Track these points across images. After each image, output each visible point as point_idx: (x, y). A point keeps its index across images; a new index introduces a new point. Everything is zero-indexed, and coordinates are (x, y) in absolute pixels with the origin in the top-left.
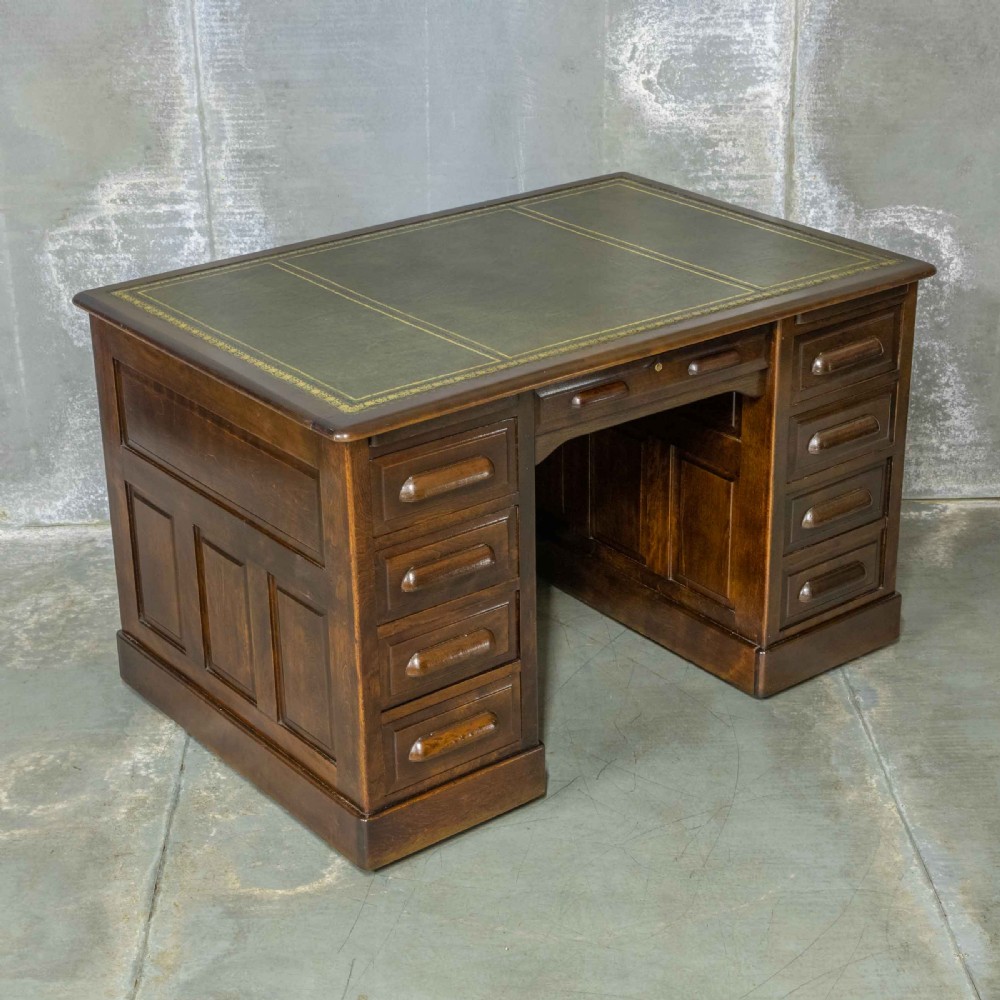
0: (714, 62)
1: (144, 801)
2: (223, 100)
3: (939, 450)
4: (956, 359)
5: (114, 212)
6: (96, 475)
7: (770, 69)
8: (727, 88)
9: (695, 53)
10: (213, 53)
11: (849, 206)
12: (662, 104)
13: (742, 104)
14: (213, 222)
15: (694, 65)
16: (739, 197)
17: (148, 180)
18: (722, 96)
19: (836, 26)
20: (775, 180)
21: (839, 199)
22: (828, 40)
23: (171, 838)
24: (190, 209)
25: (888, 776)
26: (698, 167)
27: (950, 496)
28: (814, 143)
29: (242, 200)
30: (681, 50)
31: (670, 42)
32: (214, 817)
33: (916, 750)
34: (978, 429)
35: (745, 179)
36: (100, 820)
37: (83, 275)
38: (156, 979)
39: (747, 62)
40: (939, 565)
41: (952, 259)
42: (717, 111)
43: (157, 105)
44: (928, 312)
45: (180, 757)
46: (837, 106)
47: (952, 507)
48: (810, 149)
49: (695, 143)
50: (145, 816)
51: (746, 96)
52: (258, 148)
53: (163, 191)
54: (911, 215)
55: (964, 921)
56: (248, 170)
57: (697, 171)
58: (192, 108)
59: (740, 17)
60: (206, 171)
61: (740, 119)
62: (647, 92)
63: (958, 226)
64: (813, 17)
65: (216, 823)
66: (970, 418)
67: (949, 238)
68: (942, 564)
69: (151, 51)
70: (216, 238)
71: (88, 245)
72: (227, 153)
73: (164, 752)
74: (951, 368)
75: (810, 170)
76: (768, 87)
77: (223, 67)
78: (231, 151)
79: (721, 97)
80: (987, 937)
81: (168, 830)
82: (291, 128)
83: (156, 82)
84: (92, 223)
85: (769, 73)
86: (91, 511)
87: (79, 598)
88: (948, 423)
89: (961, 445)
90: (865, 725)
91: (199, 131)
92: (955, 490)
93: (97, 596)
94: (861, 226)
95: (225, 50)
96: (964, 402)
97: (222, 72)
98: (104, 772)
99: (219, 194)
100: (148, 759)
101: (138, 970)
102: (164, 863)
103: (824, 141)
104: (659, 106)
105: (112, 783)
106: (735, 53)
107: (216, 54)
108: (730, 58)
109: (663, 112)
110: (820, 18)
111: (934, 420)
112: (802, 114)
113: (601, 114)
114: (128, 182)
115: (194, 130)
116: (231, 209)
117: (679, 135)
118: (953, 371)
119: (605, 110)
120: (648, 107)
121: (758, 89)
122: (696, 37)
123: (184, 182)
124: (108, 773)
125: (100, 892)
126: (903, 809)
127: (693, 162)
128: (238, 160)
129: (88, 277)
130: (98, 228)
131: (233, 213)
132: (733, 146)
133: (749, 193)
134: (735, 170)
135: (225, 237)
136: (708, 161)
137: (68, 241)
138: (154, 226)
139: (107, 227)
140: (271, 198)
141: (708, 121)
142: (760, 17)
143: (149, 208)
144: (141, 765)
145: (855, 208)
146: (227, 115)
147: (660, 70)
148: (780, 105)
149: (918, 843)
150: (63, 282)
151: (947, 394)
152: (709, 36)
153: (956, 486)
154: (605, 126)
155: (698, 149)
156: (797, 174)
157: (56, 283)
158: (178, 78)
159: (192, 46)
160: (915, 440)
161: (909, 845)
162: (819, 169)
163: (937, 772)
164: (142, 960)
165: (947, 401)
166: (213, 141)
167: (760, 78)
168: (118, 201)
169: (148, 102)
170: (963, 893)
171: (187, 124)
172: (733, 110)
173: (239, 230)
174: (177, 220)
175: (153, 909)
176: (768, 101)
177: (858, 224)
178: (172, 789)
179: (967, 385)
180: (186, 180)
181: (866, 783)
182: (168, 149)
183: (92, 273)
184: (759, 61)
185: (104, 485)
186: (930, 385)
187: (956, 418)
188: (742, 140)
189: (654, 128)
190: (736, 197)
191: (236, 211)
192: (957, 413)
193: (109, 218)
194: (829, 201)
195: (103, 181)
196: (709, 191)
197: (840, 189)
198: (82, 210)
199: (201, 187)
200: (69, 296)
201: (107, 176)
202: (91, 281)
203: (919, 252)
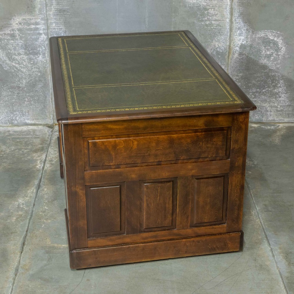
1: (21, 215)
3: (277, 107)
4: (283, 79)
5: (17, 27)
6: (11, 111)
11: (250, 30)
14: (49, 31)
16: (215, 26)
17: (28, 17)
20: (227, 21)
21: (247, 28)
23: (29, 227)
24: (42, 27)
25: (258, 211)
26: (203, 17)
27: (281, 122)
28: (239, 10)
29: (58, 24)
32: (43, 221)
33: (267, 203)
34: (289, 101)
35: (217, 21)
36: (7, 221)
37: (7, 47)
38: (22, 273)
40: (276, 144)
41: (282, 47)
44: (274, 64)
45: (34, 202)
47: (281, 125)
48: (238, 12)
49: (202, 9)
50: (21, 220)
52: (64, 8)
53: (33, 21)
54: (269, 33)
55: (280, 258)
56: (60, 15)
57: (202, 18)
60: (47, 15)
63: (284, 37)
65: (44, 223)
66: (287, 97)
67: (281, 41)
68: (277, 143)
71: (9, 38)
73: (28, 200)
74: (281, 81)
75: (238, 18)
78: (54, 9)
80: (287, 263)
81: (29, 225)
82: (74, 2)
84: (10, 30)
86: (9, 122)
87: (4, 150)
88: (280, 99)
89: (284, 106)
90: (251, 195)
91: (45, 2)
92: (282, 120)
93: (10, 149)
94: (254, 36)
98: (9, 206)
99: (50, 22)
100: (23, 202)
101: (17, 270)
102: (27, 236)
103: (242, 9)
105: (12, 209)
111: (276, 98)
112: (235, 1)
114: (22, 18)
115: (43, 2)
116: (54, 27)
117: (197, 6)
118: (282, 83)
123: (39, 18)
124: (10, 206)
125: (6, 244)
126: (262, 222)
127: (201, 15)
128: (57, 12)
129: (9, 48)
130: (12, 32)
131: (55, 28)
132: (214, 10)
133: (218, 25)
134: (214, 18)
136: (206, 15)
137: (2, 36)
138: (30, 32)
139: (15, 32)
140: (66, 23)
143: (29, 26)
144: (21, 204)
145: (252, 31)
149: (266, 233)
150: (1, 49)
151: (280, 90)
153: (282, 119)
154: (173, 3)
155: (203, 11)
156: (234, 19)
160: (270, 104)
161: (263, 233)
162: (240, 18)
163: (273, 210)
164: (18, 267)
165: (280, 92)
166: (49, 5)
168: (19, 24)
170: (280, 249)
173: (57, 34)
174: (37, 30)
175: (23, 250)
177: (253, 36)
178: (30, 212)
179: (287, 87)
180: (40, 18)
181: (251, 213)
182: (34, 8)
183: (10, 46)
185: (13, 114)
186: (275, 87)
187: (283, 97)
188: (216, 8)
189: (189, 4)
190: (214, 26)
191: (56, 28)
192: (283, 96)
193: (16, 29)
194: (244, 28)
195: (14, 17)
196: (206, 24)
197: (247, 24)
198: (7, 27)
199: (45, 20)
200: (3, 54)
201: (15, 16)
202: (10, 49)
203: (272, 45)
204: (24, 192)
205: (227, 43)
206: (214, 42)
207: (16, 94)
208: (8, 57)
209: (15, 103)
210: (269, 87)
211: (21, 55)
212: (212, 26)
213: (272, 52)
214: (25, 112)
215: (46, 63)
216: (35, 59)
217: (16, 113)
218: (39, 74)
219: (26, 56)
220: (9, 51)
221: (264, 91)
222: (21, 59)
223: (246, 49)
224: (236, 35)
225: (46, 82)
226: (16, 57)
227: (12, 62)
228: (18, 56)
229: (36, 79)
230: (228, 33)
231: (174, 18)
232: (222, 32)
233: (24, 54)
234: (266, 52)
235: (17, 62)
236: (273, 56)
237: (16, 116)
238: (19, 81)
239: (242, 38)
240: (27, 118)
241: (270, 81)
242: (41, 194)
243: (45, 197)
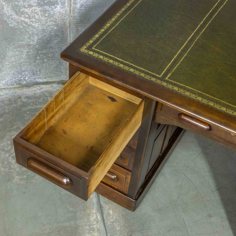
6: (18, 71)
86: (16, 83)
185: (21, 74)
200: (8, 7)
204: (85, 220)
207: (25, 53)
208: (15, 11)
209: (24, 62)
211: (32, 6)
214: (36, 71)
215: (65, 14)
216: (52, 10)
217: (25, 73)
218: (56, 28)
219: (39, 8)
222: (32, 11)
225: (64, 36)
226: (26, 10)
227: (21, 16)
228: (29, 8)
229: (51, 34)
233: (37, 6)
235: (27, 16)
237: (24, 76)
238: (29, 38)
240: (39, 77)
242: (109, 223)
243: (117, 228)
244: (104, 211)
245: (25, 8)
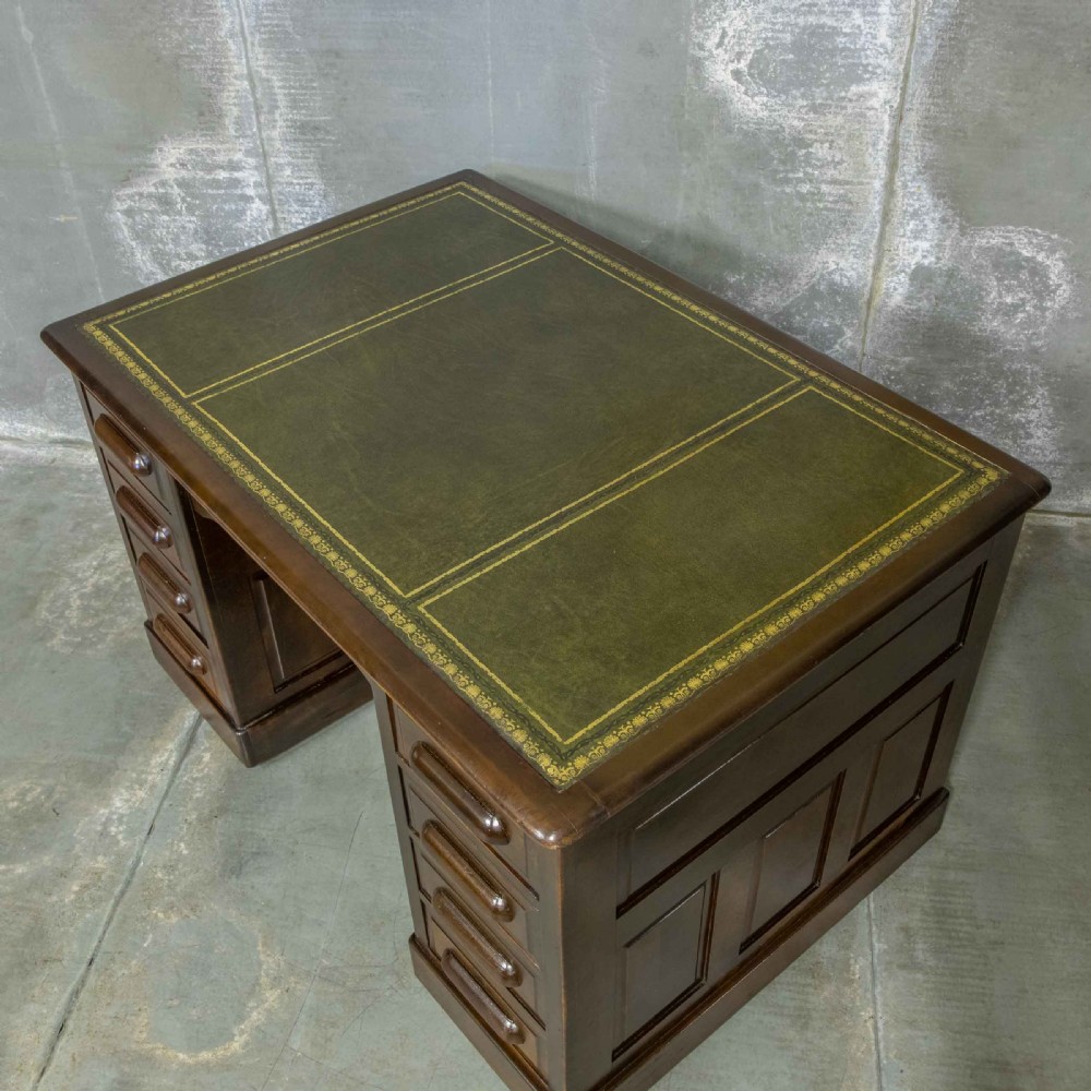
0: (816, 54)
2: (272, 67)
4: (1048, 383)
5: (175, 176)
7: (880, 66)
8: (828, 85)
9: (794, 43)
10: (259, 18)
11: (954, 222)
12: (752, 97)
13: (844, 104)
14: (273, 191)
15: (791, 56)
16: (831, 202)
17: (205, 146)
18: (821, 92)
19: (962, 23)
20: (873, 188)
21: (943, 214)
22: (950, 39)
24: (250, 176)
25: (875, 960)
26: (789, 168)
28: (922, 151)
29: (300, 170)
30: (777, 38)
31: (765, 29)
33: (915, 918)
34: (1059, 449)
35: (840, 184)
36: (49, 900)
37: (152, 235)
39: (853, 57)
41: (1060, 285)
42: (814, 109)
43: (205, 70)
44: (1025, 335)
45: (154, 813)
46: (953, 113)
48: (917, 158)
49: (787, 142)
50: (93, 900)
51: (849, 95)
52: (313, 119)
53: (221, 158)
54: (1021, 236)
56: (304, 141)
57: (787, 172)
58: (242, 75)
59: (849, 6)
60: (262, 140)
61: (840, 120)
62: (735, 83)
63: (1072, 253)
64: (936, 11)
65: (155, 926)
66: (1054, 439)
67: (1061, 265)
69: (194, 14)
70: (277, 207)
71: (153, 206)
72: (280, 123)
73: (142, 801)
74: (1041, 391)
75: (914, 179)
76: (874, 86)
77: (270, 32)
78: (285, 121)
79: (820, 95)
82: (345, 100)
83: (202, 46)
84: (154, 185)
85: (879, 71)
88: (1028, 442)
89: (1040, 461)
91: (251, 99)
94: (964, 243)
95: (270, 15)
96: (1050, 424)
97: (270, 39)
99: (276, 163)
100: (125, 809)
103: (934, 150)
104: (749, 99)
105: (79, 842)
106: (840, 46)
107: (261, 19)
108: (833, 52)
109: (753, 106)
110: (945, 12)
111: (1015, 437)
112: (912, 119)
113: (683, 105)
114: (184, 148)
115: (246, 97)
116: (290, 179)
117: (769, 131)
118: (1043, 394)
119: (686, 101)
120: (736, 99)
121: (863, 88)
122: (796, 25)
123: (240, 150)
124: (80, 824)
125: (11, 1018)
126: (880, 1025)
127: (783, 162)
128: (293, 130)
129: (157, 237)
130: (161, 191)
131: (292, 183)
132: (830, 148)
133: (843, 199)
134: (829, 174)
135: (286, 206)
136: (800, 162)
137: (134, 202)
138: (215, 192)
139: (170, 190)
140: (328, 169)
141: (803, 119)
142: (873, 6)
143: (209, 173)
144: (115, 817)
145: (961, 225)
146: (278, 84)
147: (752, 61)
148: (887, 107)
150: (134, 239)
151: (1033, 415)
152: (811, 25)
154: (687, 117)
155: (789, 149)
156: (900, 184)
157: (128, 240)
158: (225, 43)
159: (236, 9)
162: (923, 180)
163: (931, 962)
165: (1031, 421)
166: (265, 109)
167: (867, 76)
168: (177, 165)
169: (197, 67)
171: (238, 91)
172: (833, 109)
173: (299, 200)
174: (236, 187)
175: (49, 1060)
176: (875, 103)
177: (962, 242)
178: (130, 863)
179: (1056, 409)
180: (243, 148)
181: (848, 971)
182: (220, 116)
183: (161, 233)
184: (867, 57)
186: (1017, 405)
187: (1039, 438)
188: (841, 142)
189: (741, 123)
190: (828, 201)
191: (295, 181)
192: (1040, 433)
193: (171, 182)
194: (932, 215)
195: (160, 145)
196: (798, 193)
197: (945, 203)
198: (144, 172)
199: (258, 156)
200: (143, 254)
201: (163, 139)
202: (161, 241)
203: (1024, 275)
204: (140, 759)
205: (868, 258)
206: (822, 251)
208: (160, 264)
210: (997, 404)
211: (197, 258)
212: (820, 201)
213: (1021, 299)
220: (160, 246)
221: (977, 414)
223: (931, 281)
224: (903, 236)
230: (875, 227)
231: (689, 165)
232: (853, 224)
233: (207, 258)
234: (1000, 297)
236: (1024, 311)
239: (924, 245)
241: (1002, 386)
242: (185, 779)
243: (196, 792)
244: (192, 751)
245: (181, 259)
